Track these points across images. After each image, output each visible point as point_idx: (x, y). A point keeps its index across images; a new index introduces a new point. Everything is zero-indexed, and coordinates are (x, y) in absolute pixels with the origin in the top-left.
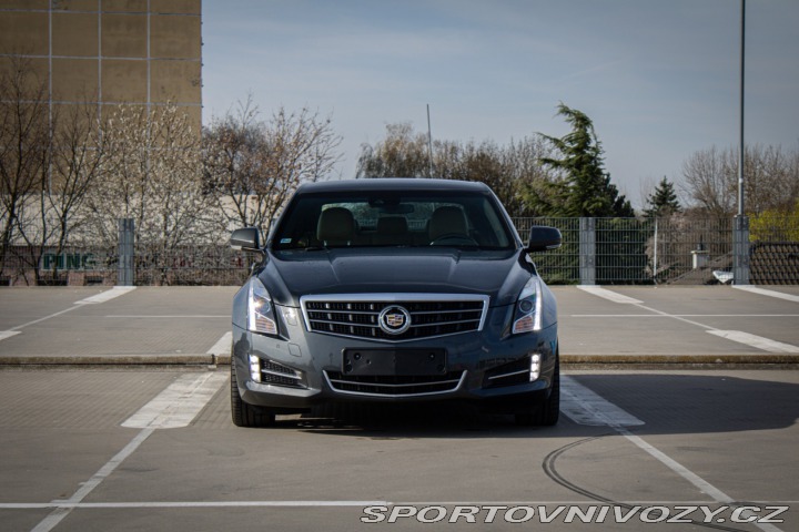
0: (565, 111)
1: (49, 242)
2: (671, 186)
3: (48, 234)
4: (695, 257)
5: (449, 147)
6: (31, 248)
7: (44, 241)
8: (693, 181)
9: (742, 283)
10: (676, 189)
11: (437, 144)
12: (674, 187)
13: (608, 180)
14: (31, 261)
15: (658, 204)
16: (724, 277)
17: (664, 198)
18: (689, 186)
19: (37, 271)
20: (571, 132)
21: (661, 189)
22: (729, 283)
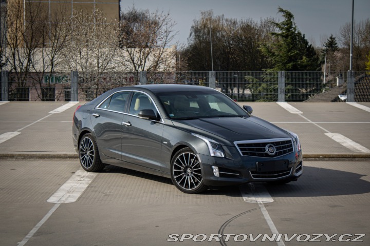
0: (281, 10)
1: (46, 71)
2: (334, 38)
3: (45, 68)
4: (338, 79)
5: (233, 22)
6: (37, 73)
7: (44, 70)
8: (345, 36)
9: (351, 101)
10: (337, 41)
11: (227, 20)
12: (336, 39)
13: (304, 37)
14: (37, 79)
15: (328, 47)
16: (343, 98)
17: (331, 44)
18: (343, 39)
19: (40, 83)
20: (284, 20)
21: (330, 40)
22: (345, 101)
